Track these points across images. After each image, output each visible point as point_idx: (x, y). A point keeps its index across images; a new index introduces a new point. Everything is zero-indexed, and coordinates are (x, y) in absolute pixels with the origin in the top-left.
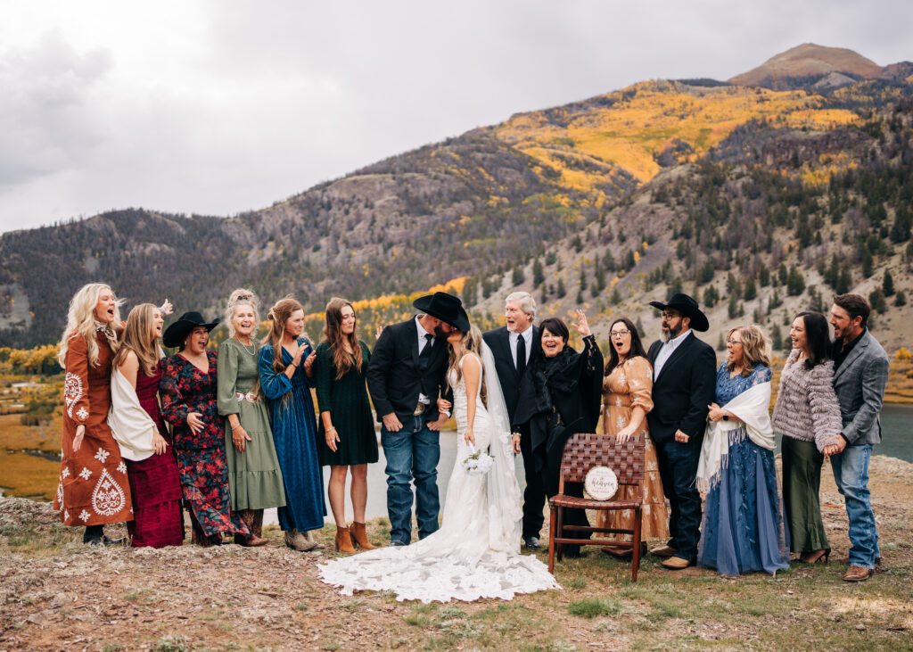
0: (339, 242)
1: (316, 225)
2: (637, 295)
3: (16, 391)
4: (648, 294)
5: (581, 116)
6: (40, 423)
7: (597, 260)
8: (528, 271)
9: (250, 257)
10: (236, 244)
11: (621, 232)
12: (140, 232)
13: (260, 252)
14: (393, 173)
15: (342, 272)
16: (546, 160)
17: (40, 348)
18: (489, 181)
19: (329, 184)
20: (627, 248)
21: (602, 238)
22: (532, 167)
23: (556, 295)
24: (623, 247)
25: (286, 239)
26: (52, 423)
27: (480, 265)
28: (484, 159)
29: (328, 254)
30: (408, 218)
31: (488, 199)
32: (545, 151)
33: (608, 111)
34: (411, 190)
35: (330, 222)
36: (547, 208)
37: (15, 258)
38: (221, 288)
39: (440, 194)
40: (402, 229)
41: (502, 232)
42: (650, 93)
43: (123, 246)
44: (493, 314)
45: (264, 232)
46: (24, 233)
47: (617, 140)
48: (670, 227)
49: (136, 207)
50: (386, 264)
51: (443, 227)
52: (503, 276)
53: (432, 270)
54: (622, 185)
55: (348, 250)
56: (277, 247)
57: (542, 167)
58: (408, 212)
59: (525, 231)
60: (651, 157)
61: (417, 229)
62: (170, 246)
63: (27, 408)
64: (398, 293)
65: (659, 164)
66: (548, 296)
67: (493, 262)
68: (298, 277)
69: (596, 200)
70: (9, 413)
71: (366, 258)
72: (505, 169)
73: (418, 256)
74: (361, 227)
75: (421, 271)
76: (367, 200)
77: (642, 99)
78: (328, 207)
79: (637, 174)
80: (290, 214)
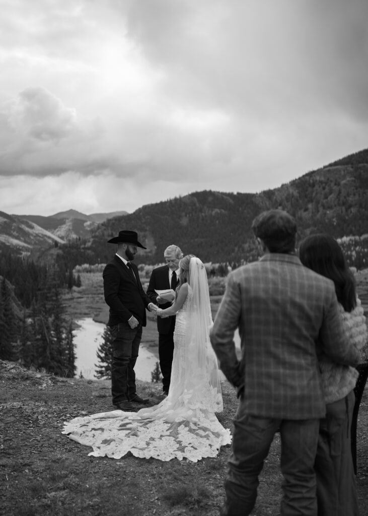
0: (320, 205)
1: (306, 196)
12: (210, 203)
14: (352, 164)
15: (320, 223)
19: (313, 172)
25: (289, 205)
29: (313, 213)
30: (361, 191)
34: (363, 174)
35: (314, 194)
37: (148, 218)
40: (357, 197)
43: (201, 211)
45: (276, 200)
46: (152, 205)
50: (347, 218)
55: (324, 211)
58: (361, 187)
61: (367, 197)
62: (225, 210)
64: (354, 235)
71: (335, 215)
74: (332, 197)
76: (336, 181)
78: (313, 185)
80: (291, 190)
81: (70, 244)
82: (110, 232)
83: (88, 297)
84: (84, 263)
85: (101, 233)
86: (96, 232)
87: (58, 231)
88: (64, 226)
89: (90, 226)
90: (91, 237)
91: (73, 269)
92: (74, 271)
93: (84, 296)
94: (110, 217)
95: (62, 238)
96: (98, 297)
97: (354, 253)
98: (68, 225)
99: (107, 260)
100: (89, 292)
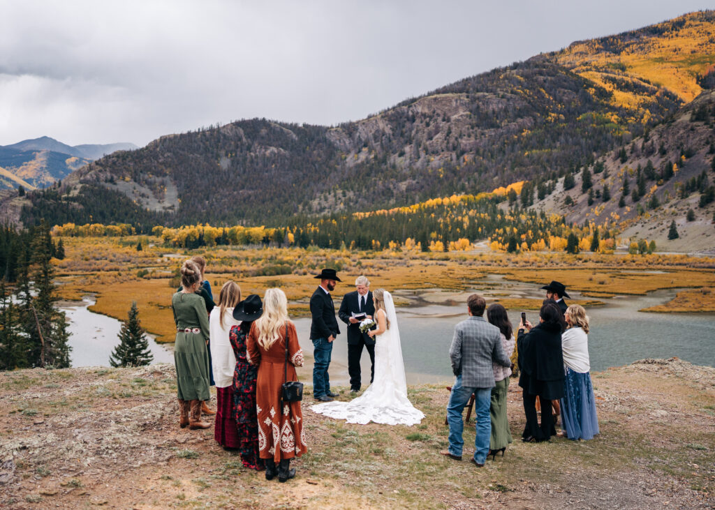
0: (421, 149)
1: (402, 134)
2: (673, 201)
3: (166, 260)
4: (684, 200)
5: (633, 44)
7: (639, 170)
8: (578, 177)
9: (347, 160)
10: (337, 149)
11: (662, 147)
12: (263, 138)
13: (356, 156)
14: (467, 92)
15: (421, 174)
16: (599, 83)
17: (184, 227)
18: (549, 100)
19: (414, 100)
20: (666, 160)
21: (644, 151)
22: (587, 88)
23: (601, 198)
24: (663, 159)
25: (377, 146)
27: (537, 172)
28: (545, 81)
29: (411, 159)
30: (478, 130)
31: (547, 115)
32: (599, 74)
33: (659, 39)
34: (482, 107)
35: (413, 132)
36: (597, 124)
37: (168, 157)
38: (324, 184)
39: (506, 110)
40: (472, 140)
41: (558, 144)
42: (698, 23)
43: (249, 149)
44: (546, 213)
45: (360, 140)
46: (175, 136)
47: (665, 64)
48: (707, 143)
49: (260, 117)
50: (458, 168)
51: (507, 139)
52: (557, 182)
53: (496, 174)
54: (667, 105)
55: (427, 156)
56: (370, 152)
57: (595, 88)
58: (478, 126)
59: (578, 144)
60: (695, 80)
61: (485, 139)
62: (285, 149)
63: (174, 274)
64: (467, 193)
65: (702, 86)
66: (594, 199)
67: (549, 169)
68: (385, 178)
69: (642, 117)
70: (161, 278)
71: (442, 163)
72: (563, 90)
73: (485, 162)
74: (439, 137)
75: (487, 175)
76: (445, 114)
77: (690, 29)
78: (413, 120)
79: (681, 95)
80: (381, 125)
81: (43, 191)
82: (109, 175)
83: (76, 275)
84: (66, 223)
85: (95, 177)
86: (86, 174)
87: (23, 170)
88: (33, 162)
89: (76, 164)
90: (78, 181)
91: (50, 230)
92: (52, 233)
93: (70, 273)
94: (110, 152)
95: (29, 181)
96: (92, 274)
97: (466, 219)
98: (40, 161)
99: (102, 218)
100: (79, 268)
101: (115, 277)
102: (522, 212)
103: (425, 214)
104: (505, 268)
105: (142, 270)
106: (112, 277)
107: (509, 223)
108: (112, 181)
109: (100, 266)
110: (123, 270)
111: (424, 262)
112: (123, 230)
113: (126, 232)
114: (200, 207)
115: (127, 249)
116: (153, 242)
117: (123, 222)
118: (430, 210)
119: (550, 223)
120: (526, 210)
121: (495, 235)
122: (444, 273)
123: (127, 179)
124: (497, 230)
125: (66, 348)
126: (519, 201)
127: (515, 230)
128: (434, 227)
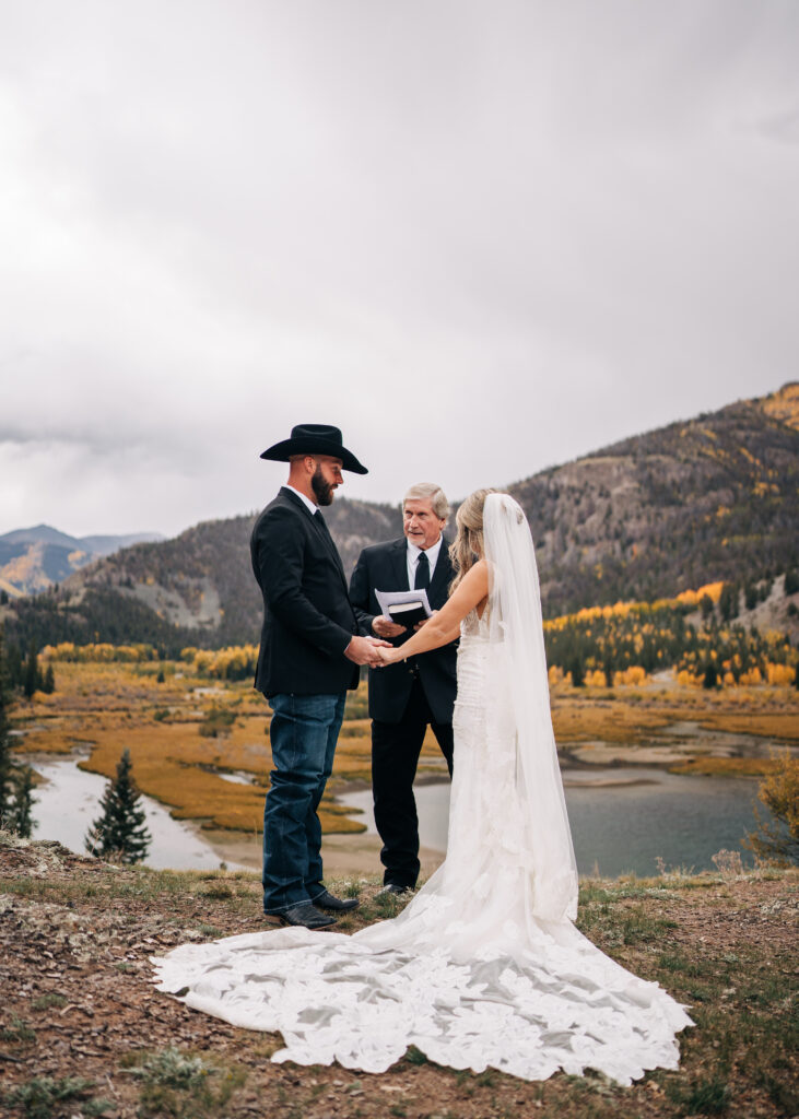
0: (568, 537)
3: (197, 697)
6: (219, 734)
14: (634, 455)
15: (570, 574)
17: (226, 649)
18: (754, 466)
19: (556, 469)
26: (230, 736)
27: (743, 569)
28: (747, 438)
29: (554, 551)
30: (653, 510)
31: (753, 486)
34: (656, 476)
35: (557, 514)
37: (207, 550)
39: (691, 481)
41: (771, 528)
44: (760, 630)
46: (219, 522)
50: (624, 564)
51: (695, 520)
52: (773, 582)
53: (681, 572)
55: (578, 548)
58: (651, 502)
61: (662, 523)
62: (371, 537)
63: (207, 717)
64: (638, 601)
67: (759, 564)
70: (187, 721)
71: (600, 557)
72: (774, 450)
73: (664, 555)
74: (594, 520)
75: (667, 574)
76: (602, 488)
78: (556, 495)
81: (34, 599)
82: (124, 576)
83: (68, 717)
84: (62, 643)
85: (105, 578)
86: (93, 574)
87: (10, 570)
88: (24, 559)
89: (82, 560)
90: (81, 584)
91: (38, 653)
92: (40, 657)
93: (60, 713)
94: (127, 544)
95: (18, 585)
96: (91, 716)
97: (639, 640)
98: (34, 557)
99: (113, 636)
100: (71, 705)
101: (122, 719)
102: (722, 628)
103: (577, 633)
104: (701, 712)
105: (161, 710)
106: (118, 721)
107: (703, 644)
108: (128, 584)
109: (103, 704)
110: (135, 710)
111: (577, 703)
112: (141, 653)
113: (146, 658)
114: (250, 621)
115: (144, 680)
116: (181, 671)
117: (140, 641)
118: (584, 626)
119: (766, 645)
120: (729, 625)
121: (683, 663)
122: (607, 719)
123: (150, 580)
124: (686, 655)
125: (29, 822)
126: (717, 612)
127: (714, 655)
128: (591, 650)
